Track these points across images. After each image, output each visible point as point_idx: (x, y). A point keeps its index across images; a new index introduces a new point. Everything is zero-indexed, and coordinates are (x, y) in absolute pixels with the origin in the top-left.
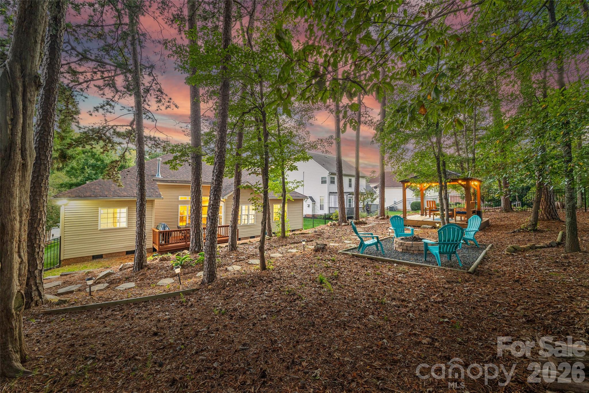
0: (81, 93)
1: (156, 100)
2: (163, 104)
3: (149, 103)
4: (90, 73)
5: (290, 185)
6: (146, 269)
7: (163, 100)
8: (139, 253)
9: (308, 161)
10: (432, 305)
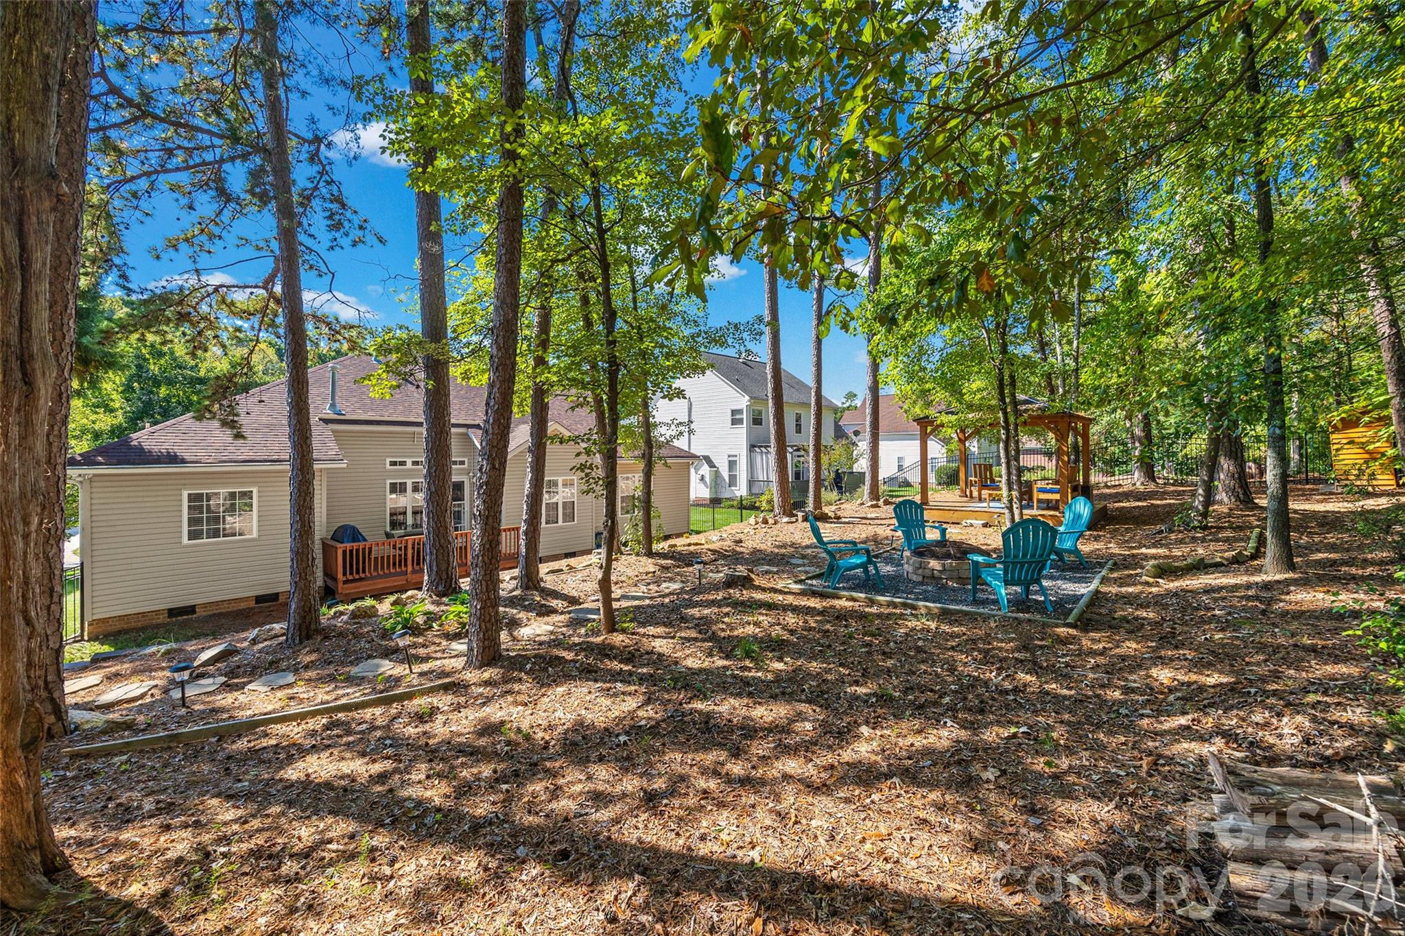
0: (135, 202)
1: (329, 222)
2: (347, 235)
3: (312, 231)
4: (157, 154)
5: (663, 430)
6: (319, 638)
7: (346, 224)
8: (300, 600)
9: (704, 373)
10: (993, 699)
